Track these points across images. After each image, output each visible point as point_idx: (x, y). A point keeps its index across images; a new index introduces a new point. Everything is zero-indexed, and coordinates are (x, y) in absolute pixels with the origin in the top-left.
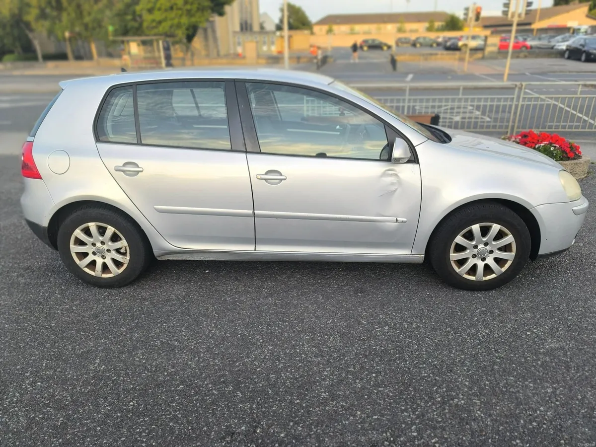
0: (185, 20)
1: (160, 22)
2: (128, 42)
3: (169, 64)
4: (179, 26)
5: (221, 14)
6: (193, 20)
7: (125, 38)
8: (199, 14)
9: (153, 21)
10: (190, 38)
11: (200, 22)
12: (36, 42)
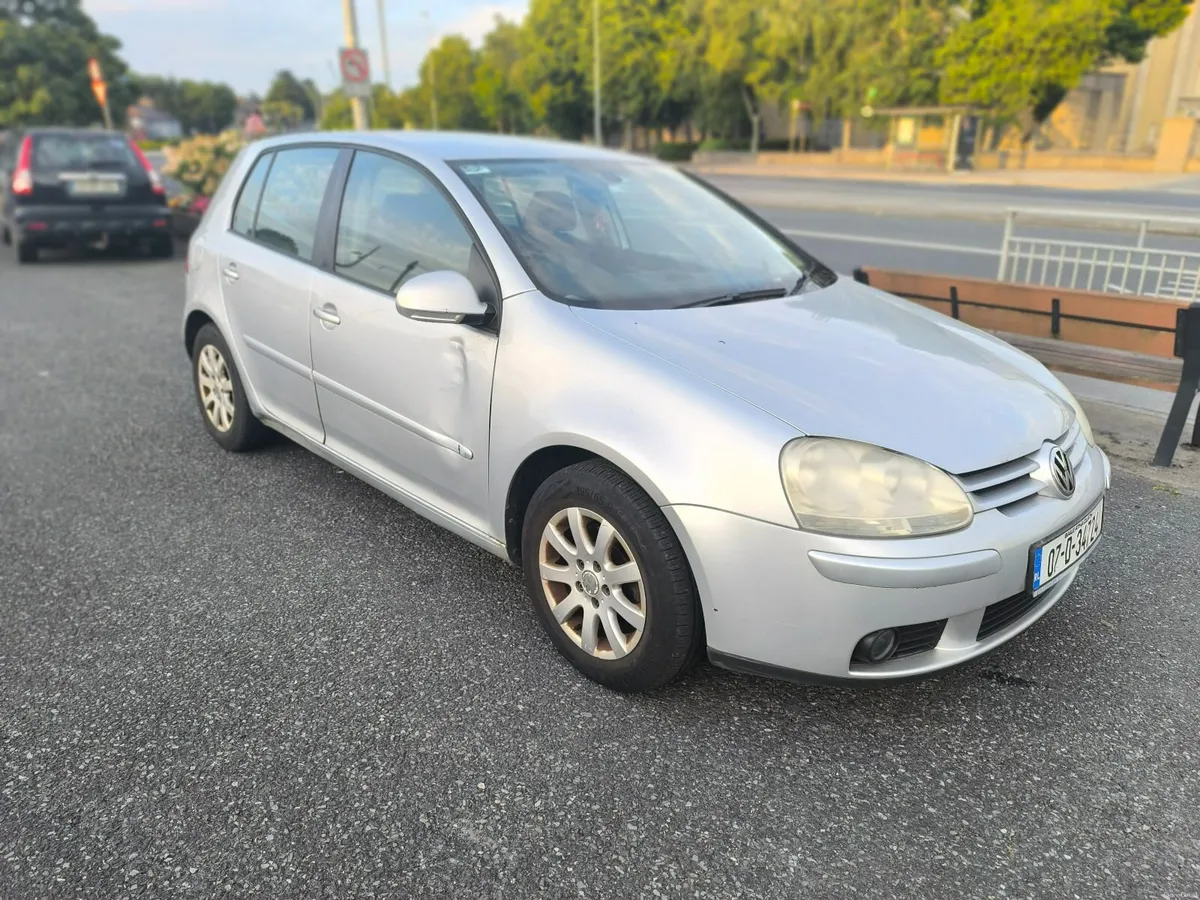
0: (1031, 74)
1: (975, 78)
2: (898, 118)
3: (963, 164)
4: (1015, 86)
5: (1134, 59)
6: (1051, 72)
7: (894, 112)
8: (1071, 59)
9: (962, 76)
10: (1042, 112)
11: (1067, 77)
12: (755, 119)
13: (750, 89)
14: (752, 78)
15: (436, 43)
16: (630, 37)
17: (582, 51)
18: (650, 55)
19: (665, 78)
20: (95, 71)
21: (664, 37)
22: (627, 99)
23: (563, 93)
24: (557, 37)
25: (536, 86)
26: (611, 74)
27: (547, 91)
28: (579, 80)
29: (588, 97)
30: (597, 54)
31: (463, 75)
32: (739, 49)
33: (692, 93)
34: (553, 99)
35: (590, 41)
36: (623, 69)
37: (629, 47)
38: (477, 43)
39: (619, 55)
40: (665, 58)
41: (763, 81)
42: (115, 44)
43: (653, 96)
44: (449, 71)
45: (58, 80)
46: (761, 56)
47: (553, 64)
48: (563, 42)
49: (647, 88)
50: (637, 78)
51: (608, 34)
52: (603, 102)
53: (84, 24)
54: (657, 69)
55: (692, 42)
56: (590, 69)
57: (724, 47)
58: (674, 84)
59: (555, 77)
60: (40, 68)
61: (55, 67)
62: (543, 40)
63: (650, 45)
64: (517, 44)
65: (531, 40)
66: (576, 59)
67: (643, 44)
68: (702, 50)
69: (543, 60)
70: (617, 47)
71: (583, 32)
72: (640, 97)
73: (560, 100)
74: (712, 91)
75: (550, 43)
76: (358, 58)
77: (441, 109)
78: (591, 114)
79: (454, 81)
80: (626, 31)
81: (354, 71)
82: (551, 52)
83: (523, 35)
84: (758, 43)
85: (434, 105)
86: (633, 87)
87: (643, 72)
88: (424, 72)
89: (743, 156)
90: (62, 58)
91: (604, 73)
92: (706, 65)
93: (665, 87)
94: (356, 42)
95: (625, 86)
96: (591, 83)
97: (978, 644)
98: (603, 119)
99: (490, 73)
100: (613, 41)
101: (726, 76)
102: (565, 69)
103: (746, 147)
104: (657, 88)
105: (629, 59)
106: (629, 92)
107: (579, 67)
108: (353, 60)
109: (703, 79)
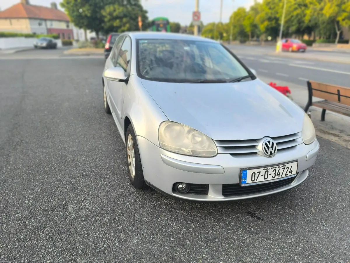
12: (338, 33)
13: (338, 22)
14: (340, 19)
15: (236, 10)
16: (296, 6)
17: (279, 11)
18: (303, 11)
19: (307, 19)
20: (140, 19)
21: (309, 5)
22: (293, 26)
23: (271, 24)
24: (272, 6)
25: (262, 22)
26: (288, 17)
27: (266, 23)
28: (277, 20)
29: (279, 25)
30: (284, 11)
31: (242, 19)
32: (336, 9)
33: (316, 24)
34: (268, 26)
35: (283, 7)
36: (292, 16)
37: (296, 9)
38: (248, 9)
39: (292, 12)
40: (308, 12)
41: (343, 20)
42: (146, 12)
43: (302, 24)
44: (237, 18)
45: (132, 22)
46: (344, 11)
47: (269, 15)
48: (274, 8)
49: (300, 22)
50: (297, 19)
51: (289, 4)
52: (284, 26)
53: (140, 7)
54: (305, 15)
55: (318, 7)
56: (281, 16)
57: (330, 8)
58: (310, 21)
59: (270, 19)
60: (128, 19)
61: (131, 18)
62: (268, 7)
63: (303, 8)
64: (259, 9)
65: (264, 7)
66: (277, 13)
67: (301, 8)
68: (322, 9)
69: (267, 14)
70: (292, 9)
71: (281, 4)
72: (297, 25)
73: (270, 26)
74: (323, 23)
75: (270, 8)
76: (197, 14)
77: (234, 29)
78: (279, 30)
79: (239, 20)
80: (295, 4)
81: (196, 18)
82: (270, 11)
83: (261, 6)
84: (343, 7)
85: (232, 28)
86: (295, 22)
87: (299, 17)
88: (231, 18)
89: (332, 45)
90: (133, 17)
91: (285, 17)
92: (322, 15)
93: (306, 22)
94: (198, 10)
95: (292, 21)
96: (281, 21)
97: (224, 197)
98: (283, 32)
99: (250, 18)
100: (290, 7)
101: (330, 18)
102: (273, 16)
103: (334, 42)
104: (303, 22)
105: (295, 13)
106: (294, 24)
107: (278, 16)
108: (196, 15)
109: (321, 19)
